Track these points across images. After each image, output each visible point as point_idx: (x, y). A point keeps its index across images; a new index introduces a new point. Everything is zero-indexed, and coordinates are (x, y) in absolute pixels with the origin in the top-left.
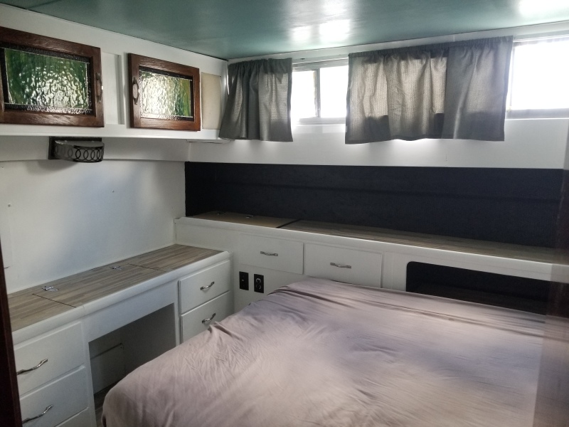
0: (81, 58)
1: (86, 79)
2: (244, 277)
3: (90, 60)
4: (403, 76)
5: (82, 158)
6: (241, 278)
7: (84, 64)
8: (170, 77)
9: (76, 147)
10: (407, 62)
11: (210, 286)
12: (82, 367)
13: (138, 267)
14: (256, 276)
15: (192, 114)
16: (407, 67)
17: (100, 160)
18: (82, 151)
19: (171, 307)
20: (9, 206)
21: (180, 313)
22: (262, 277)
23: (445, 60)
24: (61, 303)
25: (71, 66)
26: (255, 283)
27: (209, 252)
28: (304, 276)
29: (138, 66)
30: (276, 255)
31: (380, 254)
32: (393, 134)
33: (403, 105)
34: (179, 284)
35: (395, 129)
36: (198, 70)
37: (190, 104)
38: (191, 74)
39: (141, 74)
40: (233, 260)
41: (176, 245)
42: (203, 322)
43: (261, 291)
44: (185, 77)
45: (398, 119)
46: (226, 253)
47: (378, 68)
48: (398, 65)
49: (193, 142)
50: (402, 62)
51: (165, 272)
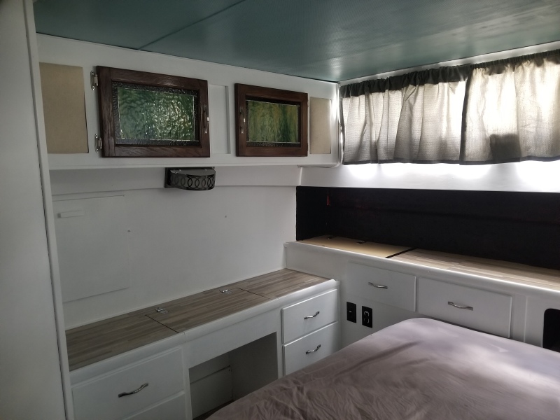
0: (188, 91)
1: (193, 112)
2: (351, 308)
3: (197, 93)
5: (193, 186)
6: (348, 309)
7: (191, 97)
8: (277, 104)
9: (188, 176)
10: (544, 70)
11: (314, 316)
12: (183, 393)
13: (245, 292)
14: (364, 309)
15: (300, 140)
16: (543, 76)
17: (211, 188)
18: (194, 180)
19: (273, 336)
20: (129, 231)
21: (283, 342)
22: (370, 310)
24: (167, 326)
25: (178, 100)
26: (364, 316)
27: (317, 279)
28: (416, 314)
29: (245, 96)
30: (385, 287)
31: (509, 295)
32: (524, 155)
33: (539, 120)
34: (282, 312)
35: (528, 148)
36: (307, 94)
37: (297, 129)
38: (299, 99)
39: (247, 103)
40: (341, 290)
41: (286, 269)
42: (307, 353)
43: (370, 325)
44: (293, 103)
45: (531, 136)
46: (332, 282)
47: (503, 80)
48: (532, 74)
49: (304, 167)
50: (538, 70)
51: (269, 299)
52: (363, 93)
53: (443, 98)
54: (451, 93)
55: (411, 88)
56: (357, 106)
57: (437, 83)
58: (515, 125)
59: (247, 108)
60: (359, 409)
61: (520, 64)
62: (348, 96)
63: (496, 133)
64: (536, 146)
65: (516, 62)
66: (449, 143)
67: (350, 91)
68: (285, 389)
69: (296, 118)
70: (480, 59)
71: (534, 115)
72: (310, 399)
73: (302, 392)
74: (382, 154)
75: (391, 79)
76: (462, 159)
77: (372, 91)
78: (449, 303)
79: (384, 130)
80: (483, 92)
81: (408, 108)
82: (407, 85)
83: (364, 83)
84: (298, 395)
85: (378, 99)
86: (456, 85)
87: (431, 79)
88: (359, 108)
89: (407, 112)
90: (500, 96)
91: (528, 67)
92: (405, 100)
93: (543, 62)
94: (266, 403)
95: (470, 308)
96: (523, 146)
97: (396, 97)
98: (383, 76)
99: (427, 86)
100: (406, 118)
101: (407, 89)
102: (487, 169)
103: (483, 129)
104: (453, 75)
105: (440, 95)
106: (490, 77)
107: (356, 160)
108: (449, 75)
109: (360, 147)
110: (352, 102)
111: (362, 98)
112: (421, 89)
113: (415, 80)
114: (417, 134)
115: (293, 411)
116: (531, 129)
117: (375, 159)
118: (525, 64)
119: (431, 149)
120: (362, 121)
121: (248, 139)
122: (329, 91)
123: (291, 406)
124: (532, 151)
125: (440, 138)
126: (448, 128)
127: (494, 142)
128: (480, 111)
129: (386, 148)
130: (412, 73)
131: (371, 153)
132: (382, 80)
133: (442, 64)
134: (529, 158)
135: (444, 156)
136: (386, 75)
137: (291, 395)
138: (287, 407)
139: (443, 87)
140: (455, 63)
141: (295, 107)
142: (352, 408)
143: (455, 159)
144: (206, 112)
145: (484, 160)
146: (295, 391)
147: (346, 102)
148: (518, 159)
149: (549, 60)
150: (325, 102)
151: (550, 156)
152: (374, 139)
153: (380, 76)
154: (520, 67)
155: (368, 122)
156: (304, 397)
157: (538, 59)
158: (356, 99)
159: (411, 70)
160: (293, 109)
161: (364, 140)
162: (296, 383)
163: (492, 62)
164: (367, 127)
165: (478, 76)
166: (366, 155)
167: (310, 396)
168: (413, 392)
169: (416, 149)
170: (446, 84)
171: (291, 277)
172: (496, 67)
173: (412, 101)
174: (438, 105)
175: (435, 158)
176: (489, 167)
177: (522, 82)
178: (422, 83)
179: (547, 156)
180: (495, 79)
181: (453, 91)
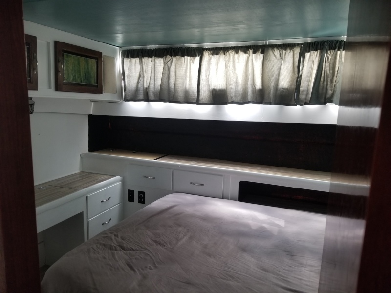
2: (131, 193)
3: (29, 45)
4: (237, 64)
6: (129, 194)
8: (83, 58)
10: (239, 55)
11: (108, 200)
13: (57, 187)
14: (140, 192)
15: (97, 83)
17: (32, 113)
19: (81, 214)
21: (87, 218)
22: (143, 193)
23: (262, 55)
26: (139, 197)
27: (107, 177)
28: (173, 192)
29: (62, 50)
30: (154, 178)
31: (222, 176)
32: (230, 101)
33: (236, 82)
34: (87, 198)
35: (231, 97)
36: (101, 53)
37: (95, 75)
38: (97, 56)
39: (63, 55)
40: (123, 182)
41: (82, 172)
42: (103, 224)
43: (143, 202)
44: (93, 58)
45: (233, 91)
46: (118, 177)
47: (219, 59)
48: (234, 57)
49: (95, 101)
50: (236, 55)
51: (77, 190)
52: (138, 56)
53: (187, 66)
54: (191, 63)
55: (169, 58)
56: (134, 64)
57: (184, 56)
58: (225, 85)
59: (63, 58)
60: (153, 240)
61: (228, 51)
62: (128, 57)
63: (215, 88)
64: (236, 96)
65: (226, 50)
66: (190, 92)
67: (129, 54)
68: (106, 237)
69: (95, 68)
70: (207, 46)
71: (234, 80)
72: (123, 240)
73: (118, 237)
74: (151, 96)
75: (156, 50)
76: (198, 102)
77: (143, 56)
78: (191, 183)
79: (152, 81)
80: (209, 64)
81: (167, 69)
82: (166, 55)
83: (139, 50)
84: (115, 239)
85: (148, 62)
86: (195, 59)
87: (180, 53)
88: (135, 65)
89: (166, 72)
90: (217, 68)
91: (232, 53)
92: (165, 64)
93: (239, 51)
94: (97, 246)
95: (202, 185)
96: (229, 96)
97: (160, 62)
98: (150, 47)
99: (178, 57)
100: (166, 75)
101: (166, 58)
102: (210, 108)
103: (209, 86)
104: (193, 53)
105: (185, 64)
106: (212, 56)
107: (134, 99)
108: (191, 53)
109: (137, 90)
110: (131, 61)
111: (138, 60)
112: (174, 59)
113: (171, 53)
114: (172, 86)
115: (115, 247)
116: (233, 87)
117: (147, 99)
118: (230, 51)
119: (181, 95)
120: (138, 74)
121: (64, 79)
122: (115, 52)
123: (113, 244)
124: (234, 99)
125: (186, 88)
126: (190, 83)
127: (214, 93)
128: (207, 75)
129: (154, 93)
130: (170, 48)
131: (144, 95)
132: (150, 50)
133: (187, 45)
134: (232, 102)
135: (187, 100)
136: (152, 47)
137: (112, 239)
138: (111, 245)
139: (187, 59)
140: (194, 46)
141: (94, 61)
142: (149, 240)
143: (194, 101)
144: (35, 59)
145: (209, 103)
146: (113, 237)
147: (127, 61)
148: (226, 103)
149: (241, 51)
150: (112, 59)
151: (242, 102)
152: (146, 86)
153: (149, 47)
154: (228, 53)
155: (142, 75)
156: (120, 240)
157: (237, 49)
158: (133, 60)
159: (169, 46)
160: (92, 62)
161: (139, 86)
162: (111, 233)
163: (213, 48)
164: (141, 78)
165: (206, 54)
166: (141, 96)
167: (123, 238)
168: (180, 229)
169: (172, 94)
170: (189, 58)
171: (88, 176)
172: (215, 51)
173: (169, 66)
174: (184, 69)
175: (182, 100)
176: (211, 106)
177: (229, 61)
178: (175, 55)
179: (240, 101)
180: (214, 58)
181: (193, 62)
